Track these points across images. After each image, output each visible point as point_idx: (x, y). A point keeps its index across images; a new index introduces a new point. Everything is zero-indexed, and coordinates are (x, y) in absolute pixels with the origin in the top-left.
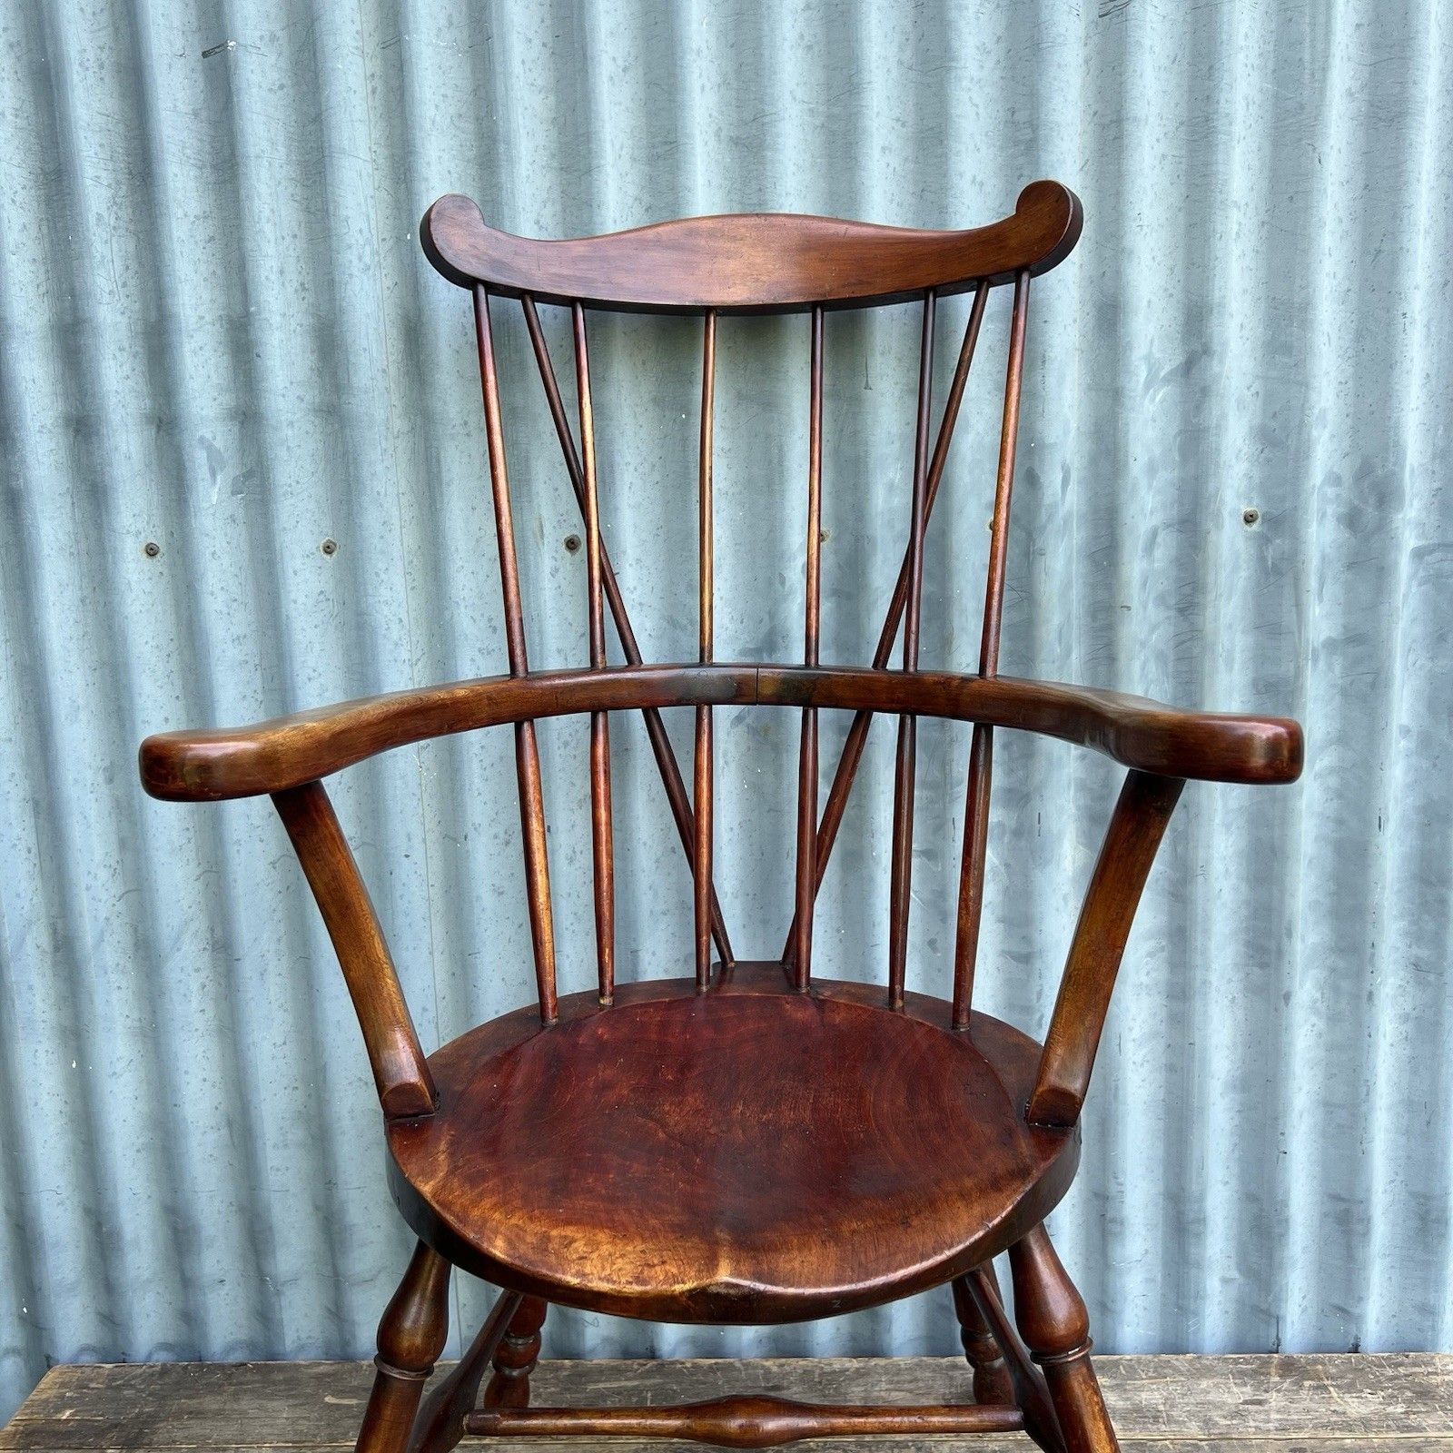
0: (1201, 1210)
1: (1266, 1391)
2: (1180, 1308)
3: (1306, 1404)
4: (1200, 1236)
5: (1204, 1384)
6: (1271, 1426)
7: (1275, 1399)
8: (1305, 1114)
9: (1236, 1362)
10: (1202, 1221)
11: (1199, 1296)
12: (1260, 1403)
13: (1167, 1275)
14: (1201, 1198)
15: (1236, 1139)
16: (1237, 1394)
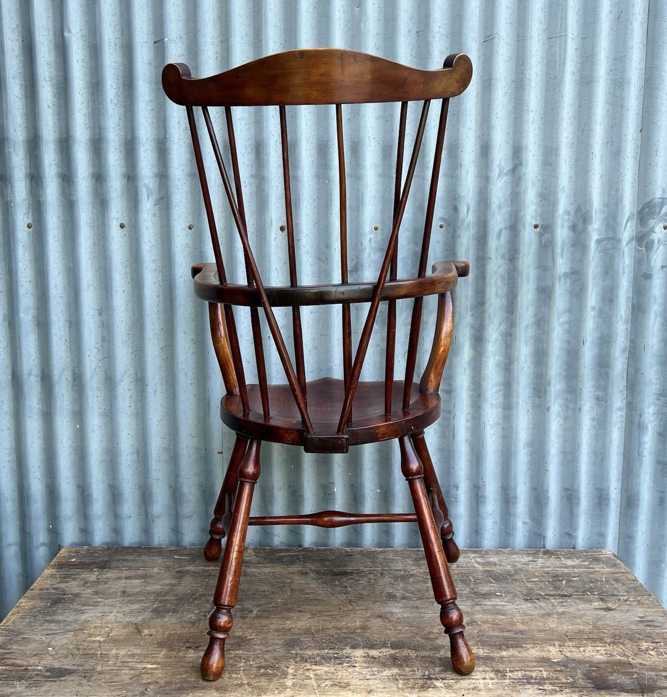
0: (515, 493)
1: (537, 558)
2: (506, 533)
3: (553, 562)
4: (515, 503)
5: (514, 556)
6: (538, 567)
7: (540, 560)
8: (555, 456)
9: (527, 551)
10: (515, 497)
11: (514, 528)
12: (535, 561)
13: (502, 520)
14: (515, 489)
15: (529, 466)
16: (526, 559)
